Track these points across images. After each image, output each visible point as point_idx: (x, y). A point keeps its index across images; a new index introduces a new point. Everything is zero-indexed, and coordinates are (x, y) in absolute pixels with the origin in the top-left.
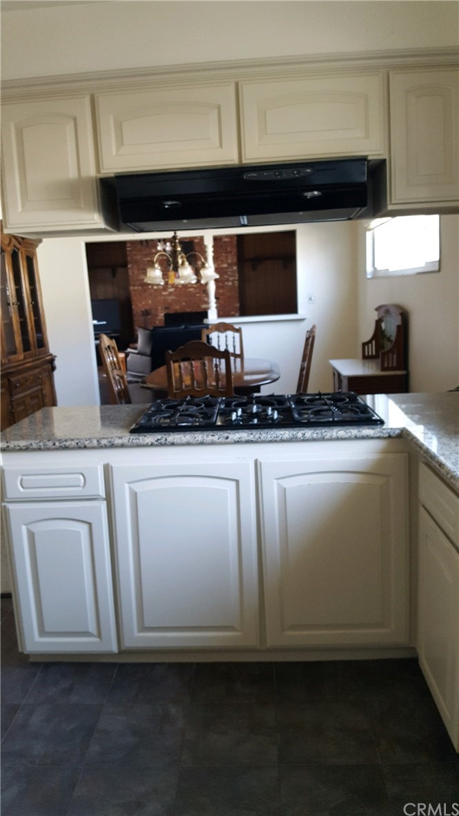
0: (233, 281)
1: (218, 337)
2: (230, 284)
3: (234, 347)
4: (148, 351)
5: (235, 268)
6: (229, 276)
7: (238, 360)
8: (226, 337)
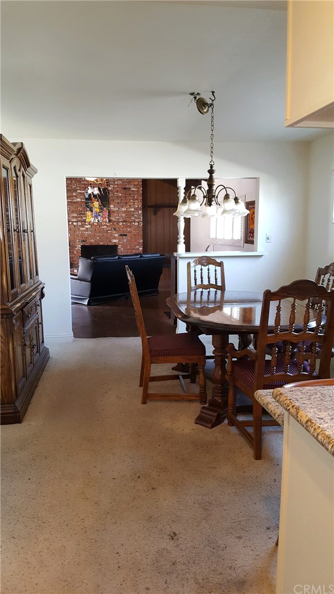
0: (138, 222)
1: (201, 269)
2: (137, 224)
3: (216, 279)
4: (89, 277)
5: (140, 212)
6: (135, 217)
7: (219, 292)
8: (208, 269)
